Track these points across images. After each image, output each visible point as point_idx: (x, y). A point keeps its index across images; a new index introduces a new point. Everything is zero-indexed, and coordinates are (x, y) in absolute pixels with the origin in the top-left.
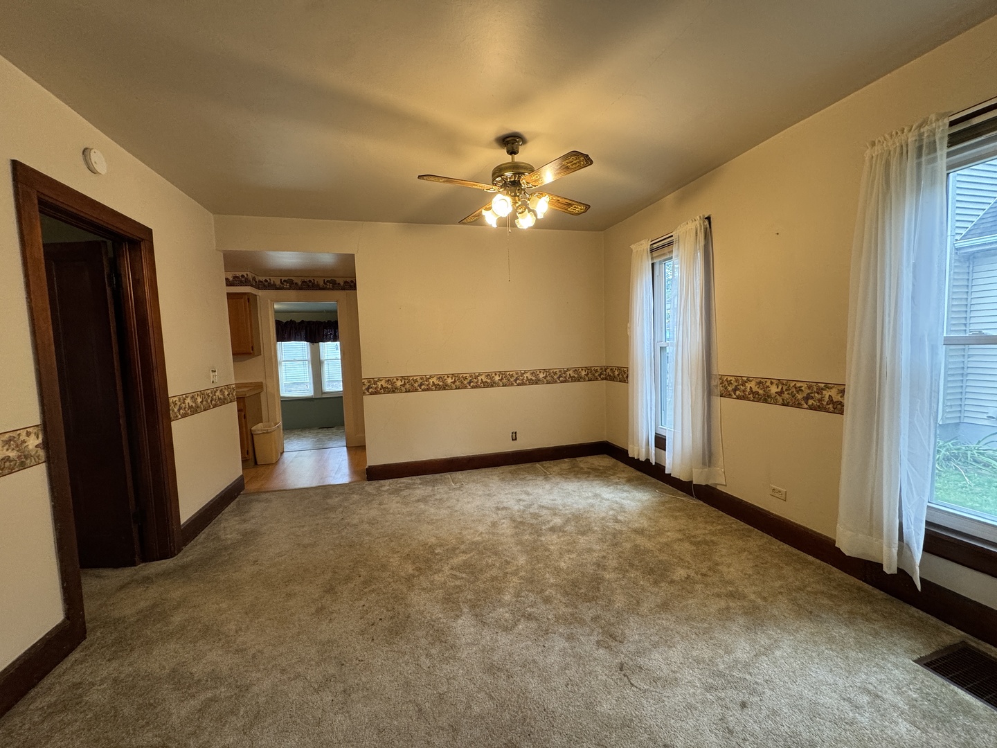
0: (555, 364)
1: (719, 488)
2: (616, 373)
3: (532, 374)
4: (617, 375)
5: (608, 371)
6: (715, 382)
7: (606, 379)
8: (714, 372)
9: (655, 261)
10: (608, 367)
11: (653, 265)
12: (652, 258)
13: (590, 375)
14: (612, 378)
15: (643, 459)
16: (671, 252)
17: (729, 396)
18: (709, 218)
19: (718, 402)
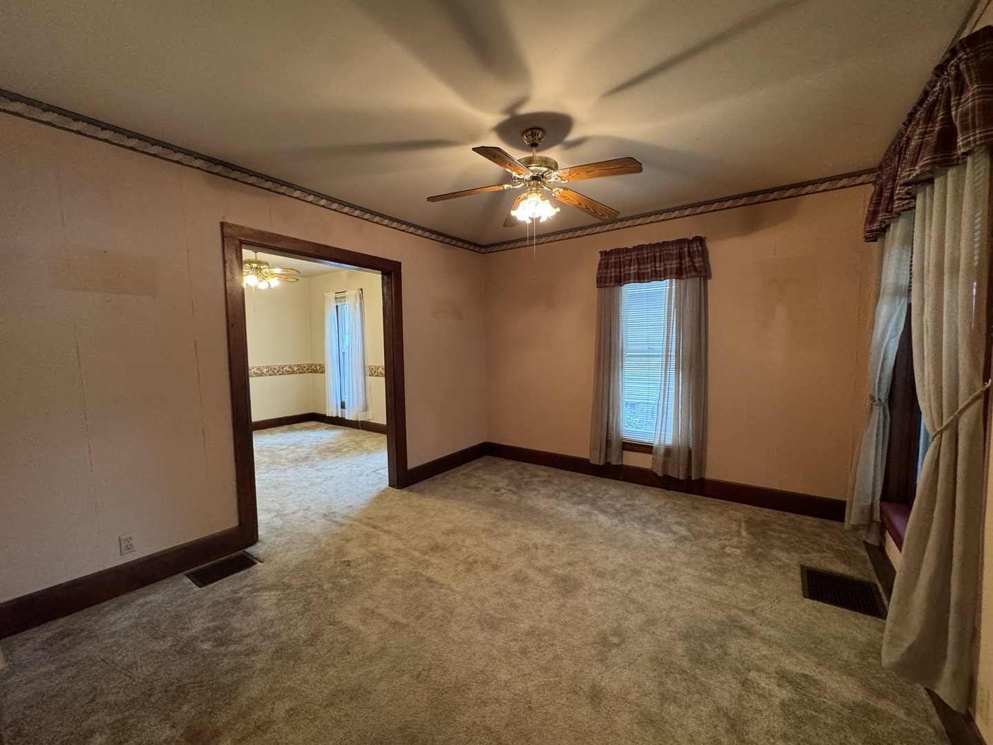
0: (275, 363)
1: (371, 421)
2: (318, 368)
3: (289, 367)
4: (318, 369)
5: (313, 367)
6: (367, 369)
7: (311, 372)
8: (367, 364)
9: (338, 304)
10: (312, 365)
11: (337, 306)
12: (336, 302)
13: (300, 370)
14: (315, 371)
15: (334, 416)
16: (345, 301)
17: (373, 376)
18: (361, 289)
19: (368, 378)
